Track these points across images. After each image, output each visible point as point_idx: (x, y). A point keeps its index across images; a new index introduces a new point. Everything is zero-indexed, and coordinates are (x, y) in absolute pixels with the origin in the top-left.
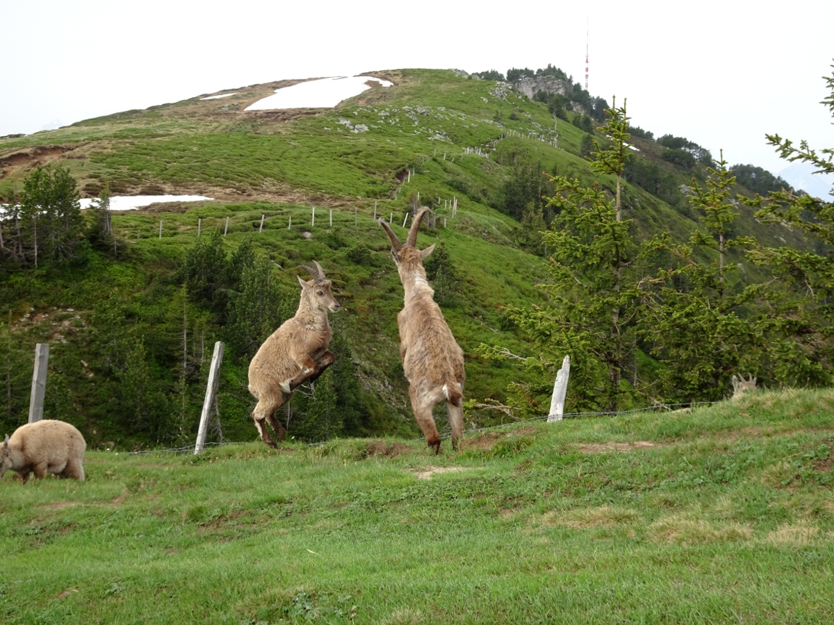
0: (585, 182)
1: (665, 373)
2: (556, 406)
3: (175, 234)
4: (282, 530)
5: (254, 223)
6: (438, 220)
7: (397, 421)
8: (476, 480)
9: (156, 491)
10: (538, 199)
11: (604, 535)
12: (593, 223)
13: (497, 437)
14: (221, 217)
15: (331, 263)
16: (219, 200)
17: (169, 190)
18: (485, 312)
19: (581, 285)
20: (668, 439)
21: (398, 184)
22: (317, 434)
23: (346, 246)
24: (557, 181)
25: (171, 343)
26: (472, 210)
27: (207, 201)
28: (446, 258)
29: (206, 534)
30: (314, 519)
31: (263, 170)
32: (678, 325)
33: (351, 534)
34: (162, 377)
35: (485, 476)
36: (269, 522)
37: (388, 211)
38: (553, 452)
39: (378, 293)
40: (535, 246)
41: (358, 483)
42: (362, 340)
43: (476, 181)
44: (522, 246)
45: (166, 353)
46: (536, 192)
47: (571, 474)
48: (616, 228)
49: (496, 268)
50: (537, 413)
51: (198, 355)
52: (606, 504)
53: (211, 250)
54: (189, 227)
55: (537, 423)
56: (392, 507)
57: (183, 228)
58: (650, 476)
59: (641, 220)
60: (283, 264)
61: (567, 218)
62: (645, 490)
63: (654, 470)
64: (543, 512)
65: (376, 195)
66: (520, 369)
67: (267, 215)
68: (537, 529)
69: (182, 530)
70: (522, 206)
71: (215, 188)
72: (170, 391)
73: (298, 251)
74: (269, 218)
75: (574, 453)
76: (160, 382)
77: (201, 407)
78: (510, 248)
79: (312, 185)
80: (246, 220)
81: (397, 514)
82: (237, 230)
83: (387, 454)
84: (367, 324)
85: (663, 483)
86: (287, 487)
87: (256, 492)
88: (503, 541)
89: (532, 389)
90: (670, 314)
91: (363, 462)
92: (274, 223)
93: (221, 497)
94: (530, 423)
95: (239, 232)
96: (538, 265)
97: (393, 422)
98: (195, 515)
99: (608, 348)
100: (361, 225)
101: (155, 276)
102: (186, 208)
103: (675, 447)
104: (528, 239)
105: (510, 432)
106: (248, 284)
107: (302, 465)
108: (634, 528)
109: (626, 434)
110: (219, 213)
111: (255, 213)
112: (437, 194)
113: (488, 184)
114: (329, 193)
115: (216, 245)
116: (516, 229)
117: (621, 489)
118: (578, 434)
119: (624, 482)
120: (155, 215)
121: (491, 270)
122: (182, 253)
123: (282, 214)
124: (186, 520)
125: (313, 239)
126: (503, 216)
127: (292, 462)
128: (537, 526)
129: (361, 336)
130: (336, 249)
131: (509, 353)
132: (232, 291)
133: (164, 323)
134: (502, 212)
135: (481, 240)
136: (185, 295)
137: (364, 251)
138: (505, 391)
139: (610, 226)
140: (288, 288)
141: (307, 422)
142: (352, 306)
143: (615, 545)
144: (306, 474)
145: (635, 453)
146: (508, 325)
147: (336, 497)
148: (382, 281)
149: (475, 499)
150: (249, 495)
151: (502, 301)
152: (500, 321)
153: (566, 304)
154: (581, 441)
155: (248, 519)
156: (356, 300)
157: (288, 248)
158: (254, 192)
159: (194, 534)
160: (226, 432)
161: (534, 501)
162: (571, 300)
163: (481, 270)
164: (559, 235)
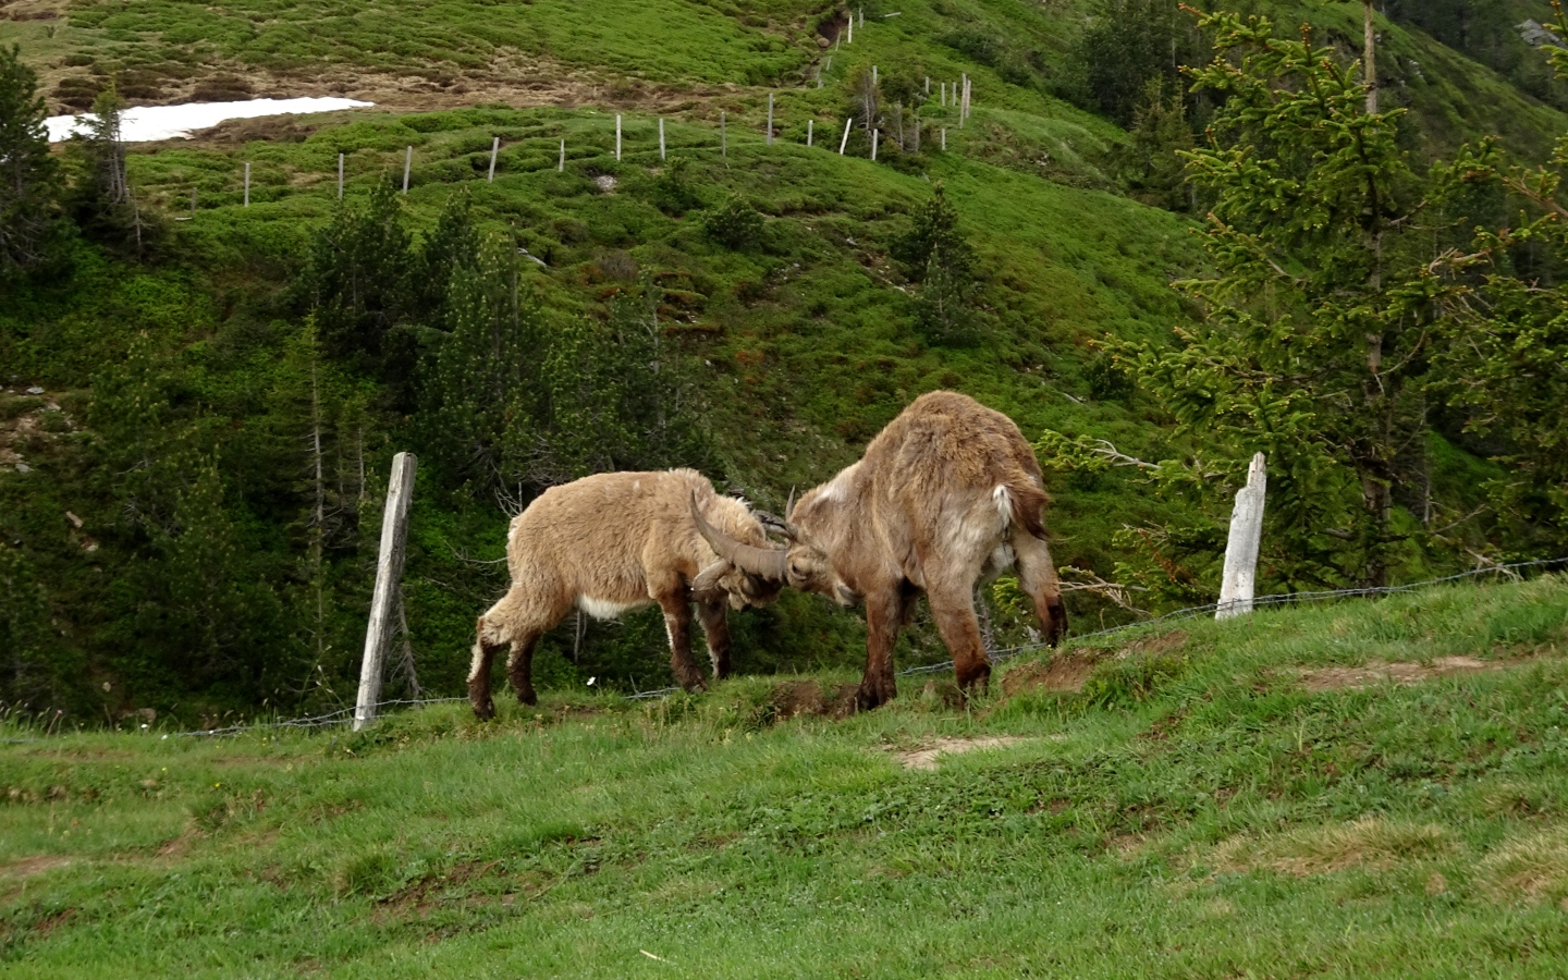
0: (1284, 25)
1: (1503, 489)
2: (1235, 578)
3: (283, 194)
4: (577, 907)
5: (473, 159)
6: (926, 133)
7: (843, 632)
8: (1048, 765)
9: (264, 823)
10: (1169, 72)
11: (1369, 890)
12: (1308, 124)
13: (1093, 661)
14: (392, 149)
15: (667, 249)
16: (387, 107)
17: (262, 86)
18: (1049, 355)
19: (1285, 278)
20: (1518, 650)
21: (823, 48)
22: (651, 671)
23: (702, 207)
24: (1217, 24)
25: (282, 461)
26: (1007, 105)
27: (358, 110)
28: (948, 226)
29: (393, 923)
30: (654, 877)
31: (491, 28)
32: (1530, 367)
33: (745, 911)
34: (266, 546)
35: (1068, 756)
36: (545, 887)
37: (800, 116)
38: (1233, 693)
39: (786, 320)
40: (1167, 187)
41: (759, 786)
42: (751, 436)
43: (1015, 34)
44: (1136, 188)
45: (273, 485)
46: (1165, 55)
47: (1280, 743)
48: (1366, 132)
49: (1074, 245)
50: (1189, 599)
51: (351, 489)
52: (1369, 813)
53: (372, 230)
54: (316, 176)
55: (1189, 622)
56: (844, 841)
57: (300, 179)
58: (1477, 740)
59: (1427, 113)
60: (548, 257)
61: (1244, 117)
62: (1464, 776)
63: (1486, 725)
64: (1215, 840)
65: (770, 77)
66: (1142, 493)
67: (505, 138)
68: (1201, 881)
69: (334, 914)
70: (1132, 90)
71: (376, 78)
72: (287, 578)
73: (584, 223)
74: (509, 145)
75: (1287, 691)
76: (260, 559)
77: (364, 616)
78: (1106, 195)
79: (613, 60)
80: (454, 153)
81: (857, 858)
82: (433, 178)
83: (825, 711)
84: (761, 397)
85: (1508, 757)
86: (584, 801)
87: (510, 817)
88: (1119, 913)
89: (1173, 540)
90: (1509, 338)
91: (766, 733)
92: (523, 156)
93: (426, 832)
94: (1174, 623)
95: (437, 183)
96: (1175, 233)
97: (834, 635)
98: (365, 878)
99: (1359, 431)
100: (737, 152)
101: (239, 298)
102: (307, 129)
103: (1534, 666)
104: (1149, 171)
105: (1126, 648)
106: (464, 310)
107: (620, 747)
108: (1443, 871)
109: (1413, 639)
110: (389, 139)
111: (475, 134)
112: (919, 68)
113: (1044, 40)
114: (654, 79)
115: (383, 217)
116: (1117, 146)
117: (1405, 774)
118: (1294, 644)
119: (1412, 758)
120: (231, 149)
121: (1062, 252)
122: (300, 239)
123: (543, 134)
124: (343, 892)
125: (620, 191)
126: (1086, 117)
127: (594, 739)
128: (1202, 874)
129: (748, 427)
130: (677, 215)
131: (1114, 452)
132: (427, 329)
133: (265, 412)
134: (1081, 106)
135: (1032, 177)
136: (313, 342)
137: (747, 218)
138: (1106, 546)
139: (1351, 128)
140: (563, 315)
141: (623, 642)
142: (723, 354)
143: (1396, 914)
144: (631, 769)
145: (1437, 685)
146: (1108, 386)
147: (707, 820)
148: (793, 290)
149: (1046, 814)
150: (493, 826)
151: (1092, 326)
152: (1087, 375)
153: (1248, 324)
154: (1302, 660)
155: (491, 882)
156: (732, 339)
157: (560, 216)
158: (470, 84)
159: (363, 924)
160: (427, 674)
161: (1193, 812)
162: (1262, 316)
163: (1036, 253)
164: (1226, 159)
